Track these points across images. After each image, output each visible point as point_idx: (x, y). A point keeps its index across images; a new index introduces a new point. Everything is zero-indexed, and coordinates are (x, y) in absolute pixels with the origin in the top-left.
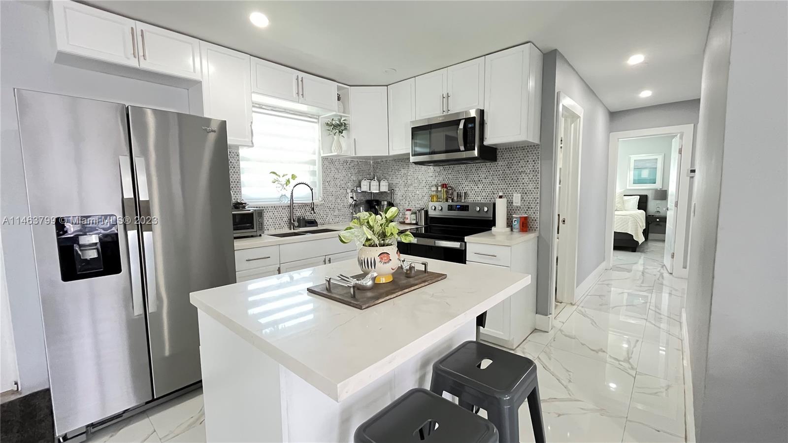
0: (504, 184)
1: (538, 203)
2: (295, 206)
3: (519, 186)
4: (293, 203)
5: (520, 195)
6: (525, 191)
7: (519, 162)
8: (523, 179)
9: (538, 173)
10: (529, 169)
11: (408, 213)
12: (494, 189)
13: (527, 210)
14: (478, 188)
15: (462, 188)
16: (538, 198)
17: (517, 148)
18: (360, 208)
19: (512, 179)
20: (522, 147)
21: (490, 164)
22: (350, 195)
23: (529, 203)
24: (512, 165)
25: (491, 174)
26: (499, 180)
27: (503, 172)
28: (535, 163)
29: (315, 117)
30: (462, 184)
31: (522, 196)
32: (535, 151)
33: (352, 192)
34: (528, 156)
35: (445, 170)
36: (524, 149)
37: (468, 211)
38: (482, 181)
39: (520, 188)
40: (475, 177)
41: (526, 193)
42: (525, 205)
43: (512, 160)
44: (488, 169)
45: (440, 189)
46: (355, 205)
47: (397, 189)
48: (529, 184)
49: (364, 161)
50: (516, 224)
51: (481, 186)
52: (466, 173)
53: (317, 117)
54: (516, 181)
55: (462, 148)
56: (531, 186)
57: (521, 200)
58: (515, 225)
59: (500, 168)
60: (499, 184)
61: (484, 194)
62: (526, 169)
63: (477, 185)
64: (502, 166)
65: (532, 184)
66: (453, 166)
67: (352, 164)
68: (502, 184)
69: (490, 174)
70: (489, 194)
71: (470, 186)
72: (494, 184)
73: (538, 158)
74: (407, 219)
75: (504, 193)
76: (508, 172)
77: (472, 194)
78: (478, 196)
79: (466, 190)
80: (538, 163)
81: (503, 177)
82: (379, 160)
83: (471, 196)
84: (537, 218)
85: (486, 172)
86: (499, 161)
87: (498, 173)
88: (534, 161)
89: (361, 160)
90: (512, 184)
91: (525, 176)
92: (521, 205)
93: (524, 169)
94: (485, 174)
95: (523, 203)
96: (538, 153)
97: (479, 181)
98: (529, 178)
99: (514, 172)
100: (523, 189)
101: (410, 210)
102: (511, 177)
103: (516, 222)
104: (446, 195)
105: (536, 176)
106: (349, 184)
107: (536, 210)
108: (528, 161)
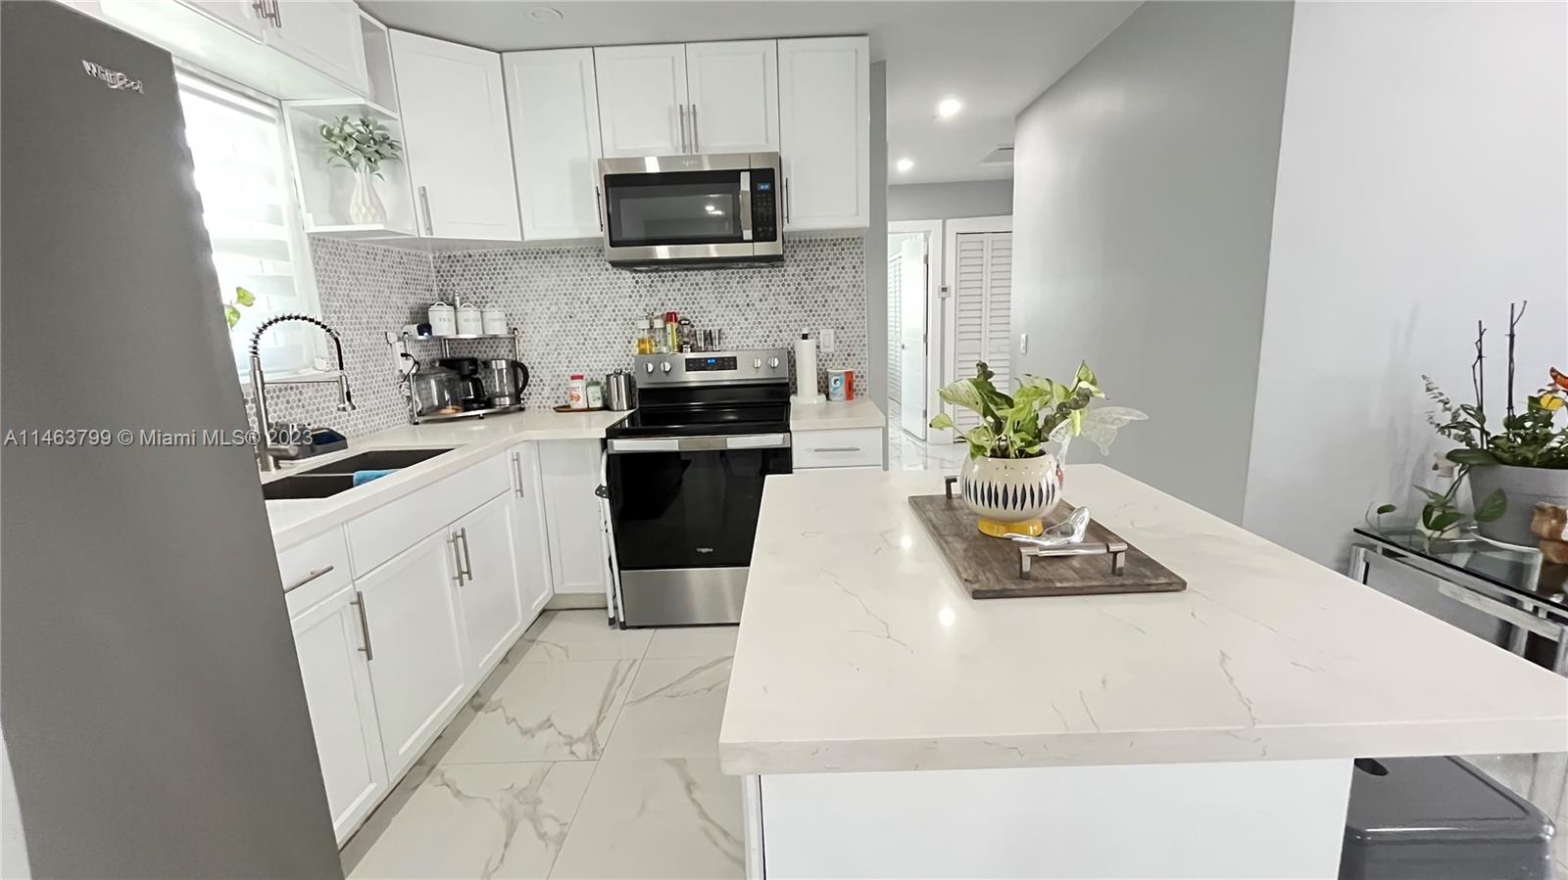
0: (801, 312)
1: (864, 345)
2: (268, 392)
3: (829, 315)
4: (263, 384)
5: (832, 331)
6: (840, 324)
7: (828, 269)
8: (836, 301)
9: (863, 290)
10: (847, 282)
11: (578, 383)
12: (780, 322)
13: (846, 359)
14: (746, 320)
15: (710, 320)
16: (864, 336)
17: (821, 240)
18: (429, 383)
19: (816, 302)
20: (832, 240)
21: (770, 272)
22: (399, 348)
23: (849, 346)
24: (815, 274)
25: (773, 291)
26: (790, 303)
27: (797, 289)
28: (856, 272)
29: (269, 100)
30: (710, 312)
31: (835, 333)
32: (856, 250)
33: (399, 339)
34: (843, 259)
35: (663, 281)
36: (835, 245)
37: (736, 368)
38: (753, 305)
39: (832, 319)
40: (737, 296)
41: (843, 328)
42: (841, 351)
43: (814, 265)
44: (765, 281)
45: (659, 324)
46: (419, 376)
47: (529, 329)
48: (847, 310)
49: (414, 252)
50: (838, 388)
51: (752, 316)
52: (716, 288)
53: (276, 104)
54: (824, 306)
55: (748, 234)
56: (851, 315)
57: (835, 342)
58: (836, 389)
59: (791, 280)
60: (790, 312)
61: (759, 332)
62: (841, 282)
63: (743, 315)
64: (793, 275)
65: (853, 309)
66: (683, 273)
67: (388, 262)
68: (796, 312)
69: (770, 290)
70: (770, 332)
71: (728, 315)
72: (780, 313)
73: (862, 262)
74: (578, 398)
75: (811, 329)
76: (807, 289)
77: (734, 333)
78: (747, 338)
79: (718, 325)
80: (862, 272)
81: (797, 298)
82: (458, 253)
83: (732, 338)
84: (865, 373)
85: (762, 286)
86: (788, 266)
87: (786, 289)
88: (854, 267)
89: (407, 251)
90: (816, 311)
91: (839, 296)
92: (836, 351)
93: (836, 282)
94: (760, 291)
95: (838, 347)
96: (862, 253)
97: (748, 305)
98: (847, 300)
99: (817, 288)
100: (837, 320)
101: (581, 377)
102: (813, 297)
103: (838, 382)
104: (678, 337)
105: (860, 295)
106: (388, 318)
107: (862, 359)
108: (843, 268)
